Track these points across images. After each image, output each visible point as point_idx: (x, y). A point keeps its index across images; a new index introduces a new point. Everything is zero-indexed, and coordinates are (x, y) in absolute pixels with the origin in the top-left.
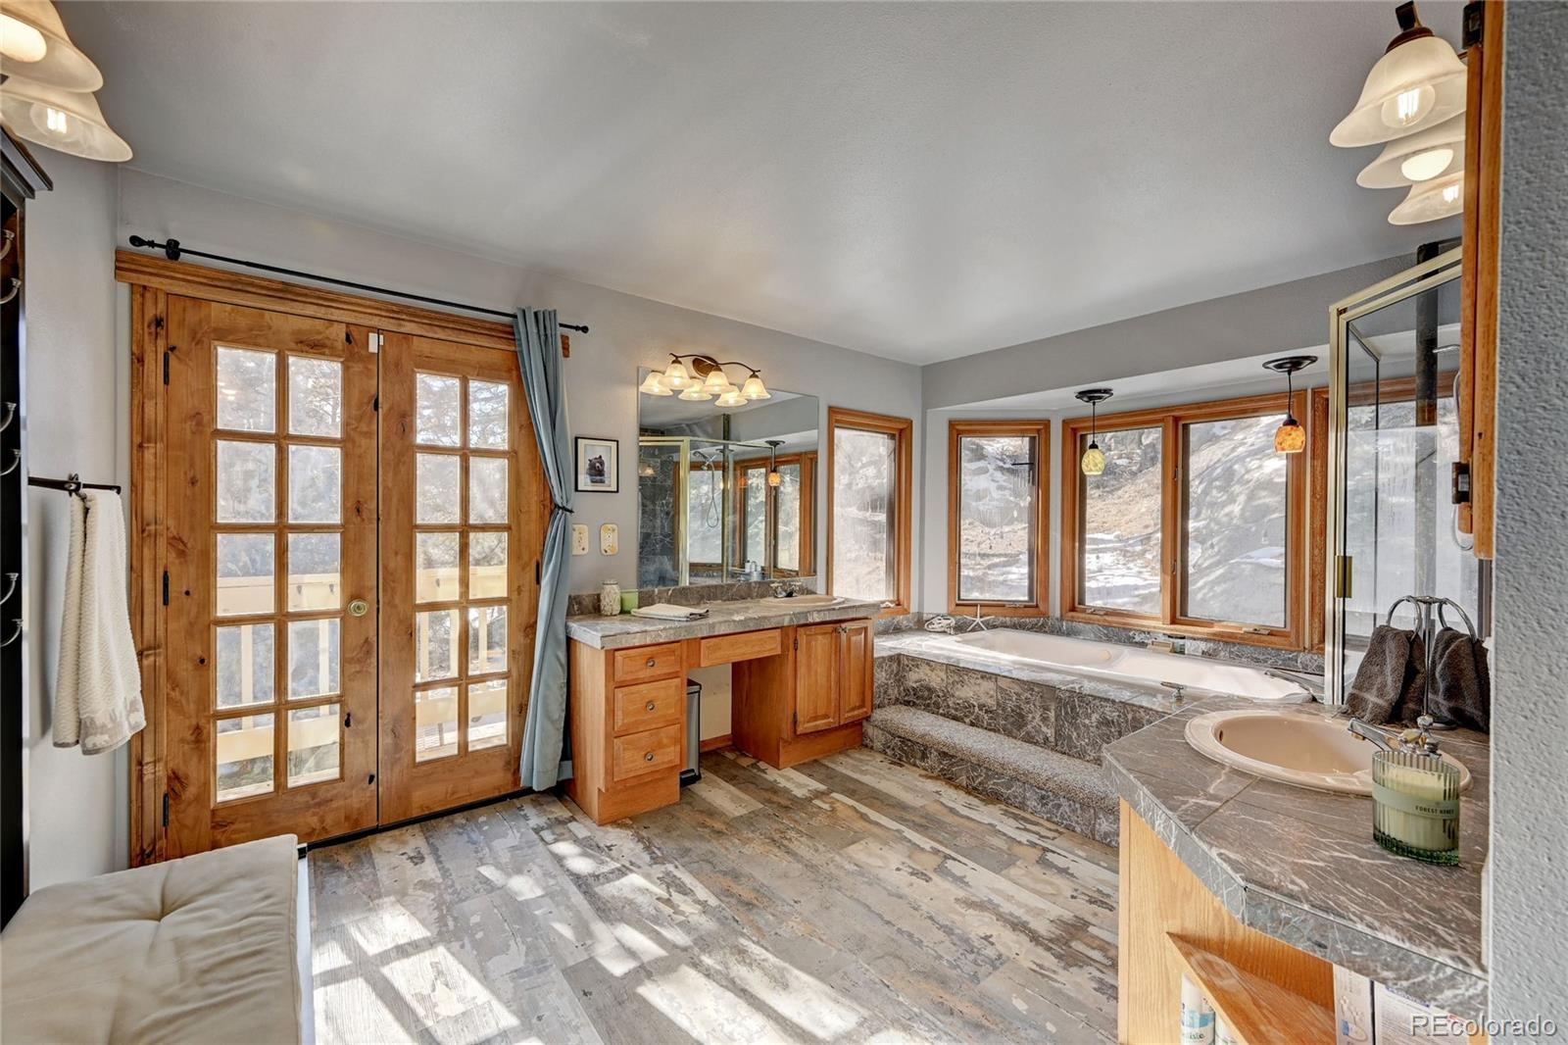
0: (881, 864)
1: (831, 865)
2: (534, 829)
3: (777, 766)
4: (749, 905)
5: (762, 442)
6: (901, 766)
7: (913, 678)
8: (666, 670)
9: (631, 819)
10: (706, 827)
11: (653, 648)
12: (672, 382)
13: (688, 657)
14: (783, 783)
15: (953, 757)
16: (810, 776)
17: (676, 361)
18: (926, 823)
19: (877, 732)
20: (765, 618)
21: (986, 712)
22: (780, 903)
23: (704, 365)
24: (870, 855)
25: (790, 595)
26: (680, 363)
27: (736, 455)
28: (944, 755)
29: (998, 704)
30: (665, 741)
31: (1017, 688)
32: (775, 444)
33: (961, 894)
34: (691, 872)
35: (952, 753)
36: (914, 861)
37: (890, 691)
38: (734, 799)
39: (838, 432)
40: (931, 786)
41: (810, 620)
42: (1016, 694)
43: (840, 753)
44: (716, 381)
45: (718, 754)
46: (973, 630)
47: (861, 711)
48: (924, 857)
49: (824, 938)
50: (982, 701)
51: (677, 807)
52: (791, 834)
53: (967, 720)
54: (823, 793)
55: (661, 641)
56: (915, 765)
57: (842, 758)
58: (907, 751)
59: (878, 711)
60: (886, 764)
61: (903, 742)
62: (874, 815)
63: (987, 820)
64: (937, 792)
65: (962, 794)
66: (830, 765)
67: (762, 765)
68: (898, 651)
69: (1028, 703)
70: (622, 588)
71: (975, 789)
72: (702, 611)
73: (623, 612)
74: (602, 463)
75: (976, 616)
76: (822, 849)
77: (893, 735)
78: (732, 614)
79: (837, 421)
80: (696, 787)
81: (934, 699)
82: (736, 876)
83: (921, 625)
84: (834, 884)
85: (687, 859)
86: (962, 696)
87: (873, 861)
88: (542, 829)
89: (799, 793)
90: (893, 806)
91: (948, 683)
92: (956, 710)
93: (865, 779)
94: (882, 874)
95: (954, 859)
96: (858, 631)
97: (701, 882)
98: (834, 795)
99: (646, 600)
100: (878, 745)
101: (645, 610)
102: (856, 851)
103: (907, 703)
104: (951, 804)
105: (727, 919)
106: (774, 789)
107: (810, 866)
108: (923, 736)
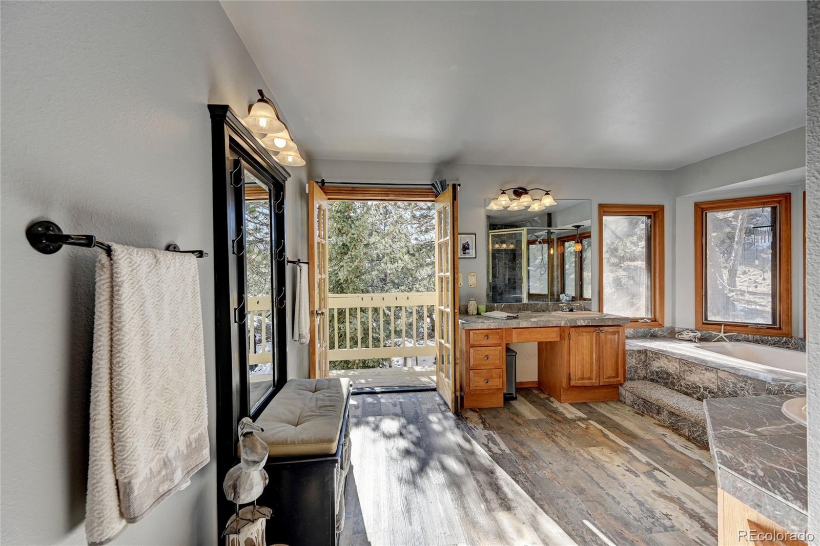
0: (608, 460)
1: (576, 453)
2: (437, 404)
3: (560, 401)
4: (525, 457)
5: (570, 227)
6: (642, 416)
7: (656, 365)
8: (494, 342)
9: (479, 409)
10: (514, 420)
11: (488, 331)
12: (503, 203)
13: (506, 337)
14: (561, 409)
15: (678, 416)
16: (578, 409)
17: (503, 193)
18: (647, 448)
19: (627, 394)
20: (549, 321)
21: (710, 392)
22: (541, 461)
23: (519, 192)
24: (603, 454)
25: (571, 310)
26: (505, 193)
27: (557, 234)
28: (672, 414)
29: (719, 388)
30: (494, 375)
31: (733, 379)
32: (578, 227)
33: (658, 489)
34: (500, 437)
35: (677, 413)
36: (631, 465)
37: (639, 371)
38: (531, 411)
39: (605, 218)
40: (661, 430)
41: (579, 324)
42: (733, 383)
43: (602, 402)
44: (525, 200)
45: (530, 390)
46: (718, 341)
47: (616, 379)
48: (638, 464)
49: (561, 483)
50: (706, 385)
51: (502, 409)
52: (559, 434)
53: (695, 396)
54: (584, 419)
55: (492, 327)
56: (653, 417)
57: (602, 405)
58: (647, 408)
59: (629, 382)
60: (632, 413)
61: (645, 402)
62: (612, 436)
63: (696, 457)
64: (663, 435)
65: (683, 439)
66: (595, 407)
67: (552, 399)
68: (646, 348)
69: (743, 390)
70: (477, 303)
71: (694, 438)
72: (515, 315)
73: (478, 314)
74: (468, 245)
75: (720, 332)
76: (573, 444)
77: (638, 397)
78: (532, 318)
79: (604, 212)
80: (513, 402)
81: (671, 380)
82: (522, 444)
83: (673, 335)
84: (575, 462)
85: (500, 431)
86: (690, 379)
87: (603, 458)
88: (441, 405)
89: (569, 416)
90: (628, 435)
91: (680, 371)
92: (687, 388)
93: (613, 417)
94: (607, 465)
95: (661, 471)
96: (614, 333)
97: (504, 442)
98: (590, 421)
99: (489, 309)
100: (628, 401)
101: (489, 314)
102: (595, 451)
103: (652, 380)
104: (672, 443)
105: (512, 460)
106: (555, 411)
107: (563, 450)
108: (657, 400)
